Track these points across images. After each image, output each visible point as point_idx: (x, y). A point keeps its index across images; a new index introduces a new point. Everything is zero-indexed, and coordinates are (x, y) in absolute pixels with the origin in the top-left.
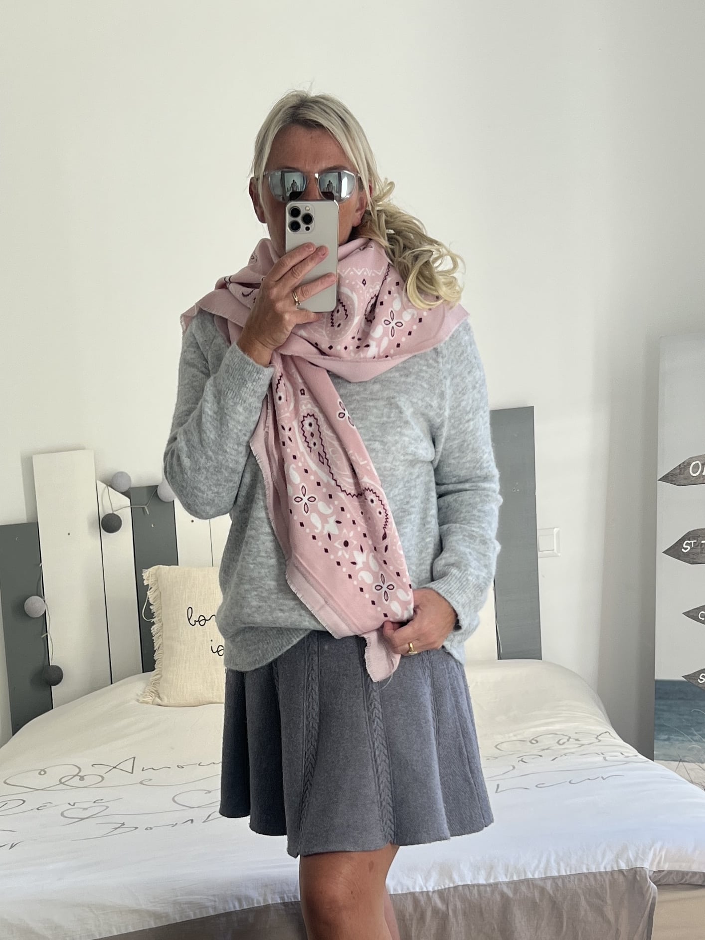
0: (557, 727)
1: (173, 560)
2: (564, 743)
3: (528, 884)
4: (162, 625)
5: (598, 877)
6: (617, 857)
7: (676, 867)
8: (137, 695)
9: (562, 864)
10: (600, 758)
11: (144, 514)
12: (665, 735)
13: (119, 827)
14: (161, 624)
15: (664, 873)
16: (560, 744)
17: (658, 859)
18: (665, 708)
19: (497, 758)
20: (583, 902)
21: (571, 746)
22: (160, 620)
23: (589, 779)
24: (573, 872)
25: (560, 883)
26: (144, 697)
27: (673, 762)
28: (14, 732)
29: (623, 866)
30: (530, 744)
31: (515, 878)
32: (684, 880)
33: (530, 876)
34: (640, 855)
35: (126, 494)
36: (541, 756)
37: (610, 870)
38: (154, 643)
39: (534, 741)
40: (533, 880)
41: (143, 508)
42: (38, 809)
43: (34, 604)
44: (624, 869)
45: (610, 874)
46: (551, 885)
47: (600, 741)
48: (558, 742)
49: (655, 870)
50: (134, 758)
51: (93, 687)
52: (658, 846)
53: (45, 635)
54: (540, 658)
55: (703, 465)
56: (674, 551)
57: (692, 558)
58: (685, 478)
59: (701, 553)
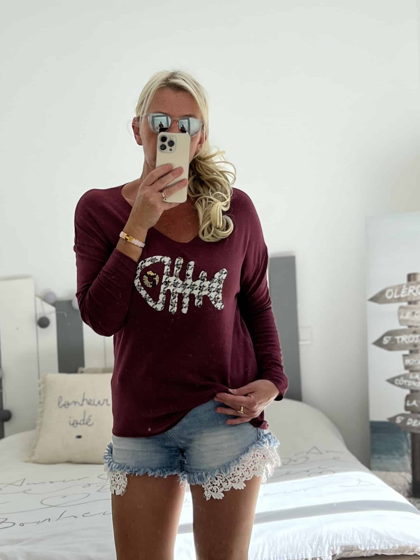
27: (383, 472)
35: (53, 305)
41: (63, 314)
55: (394, 292)
56: (379, 343)
57: (390, 347)
58: (383, 300)
59: (395, 344)
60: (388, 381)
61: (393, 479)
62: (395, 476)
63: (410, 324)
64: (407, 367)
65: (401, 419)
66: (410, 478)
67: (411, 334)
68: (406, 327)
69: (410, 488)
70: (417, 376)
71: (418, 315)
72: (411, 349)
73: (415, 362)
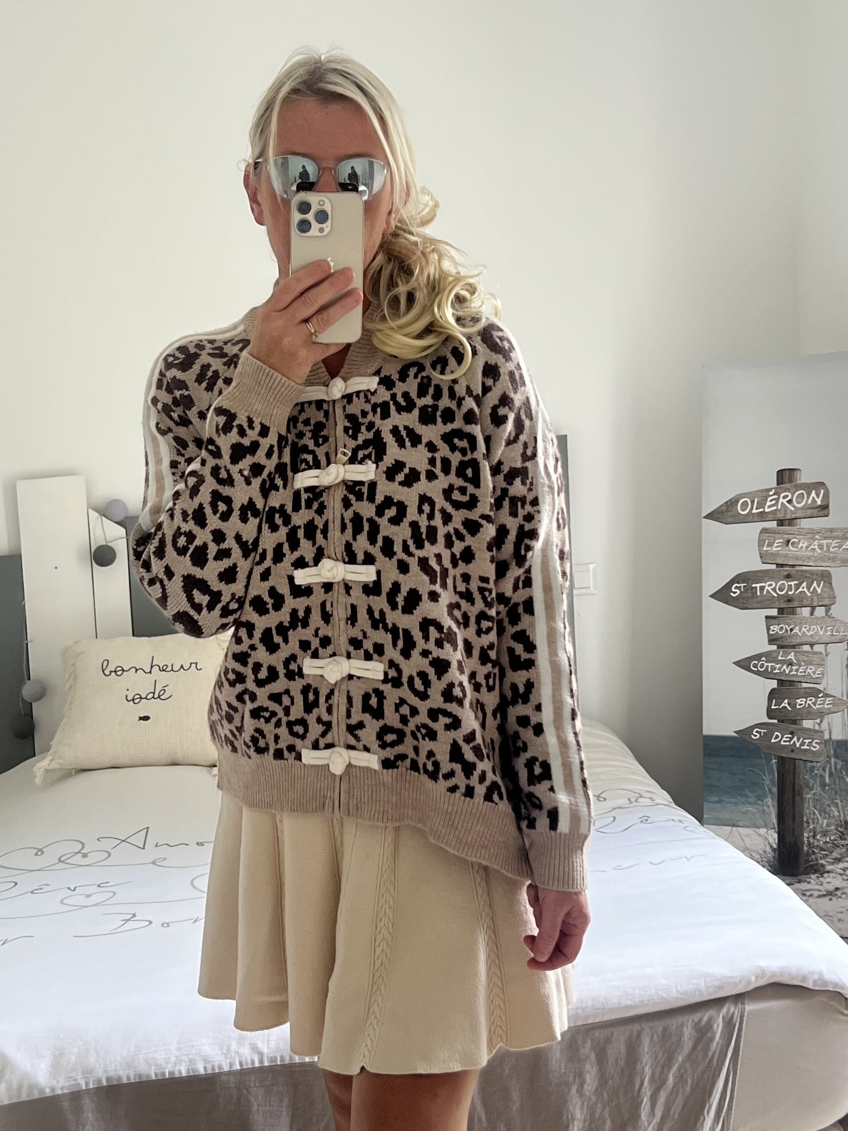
27: (725, 828)
35: (121, 523)
55: (753, 502)
56: (722, 595)
57: (742, 603)
58: (732, 516)
59: (752, 597)
60: (738, 663)
61: (743, 840)
62: (747, 836)
63: (780, 562)
64: (772, 640)
65: (760, 733)
66: (774, 840)
67: (783, 580)
68: (774, 567)
69: (773, 857)
70: (792, 656)
71: (795, 545)
72: (782, 606)
73: (788, 629)
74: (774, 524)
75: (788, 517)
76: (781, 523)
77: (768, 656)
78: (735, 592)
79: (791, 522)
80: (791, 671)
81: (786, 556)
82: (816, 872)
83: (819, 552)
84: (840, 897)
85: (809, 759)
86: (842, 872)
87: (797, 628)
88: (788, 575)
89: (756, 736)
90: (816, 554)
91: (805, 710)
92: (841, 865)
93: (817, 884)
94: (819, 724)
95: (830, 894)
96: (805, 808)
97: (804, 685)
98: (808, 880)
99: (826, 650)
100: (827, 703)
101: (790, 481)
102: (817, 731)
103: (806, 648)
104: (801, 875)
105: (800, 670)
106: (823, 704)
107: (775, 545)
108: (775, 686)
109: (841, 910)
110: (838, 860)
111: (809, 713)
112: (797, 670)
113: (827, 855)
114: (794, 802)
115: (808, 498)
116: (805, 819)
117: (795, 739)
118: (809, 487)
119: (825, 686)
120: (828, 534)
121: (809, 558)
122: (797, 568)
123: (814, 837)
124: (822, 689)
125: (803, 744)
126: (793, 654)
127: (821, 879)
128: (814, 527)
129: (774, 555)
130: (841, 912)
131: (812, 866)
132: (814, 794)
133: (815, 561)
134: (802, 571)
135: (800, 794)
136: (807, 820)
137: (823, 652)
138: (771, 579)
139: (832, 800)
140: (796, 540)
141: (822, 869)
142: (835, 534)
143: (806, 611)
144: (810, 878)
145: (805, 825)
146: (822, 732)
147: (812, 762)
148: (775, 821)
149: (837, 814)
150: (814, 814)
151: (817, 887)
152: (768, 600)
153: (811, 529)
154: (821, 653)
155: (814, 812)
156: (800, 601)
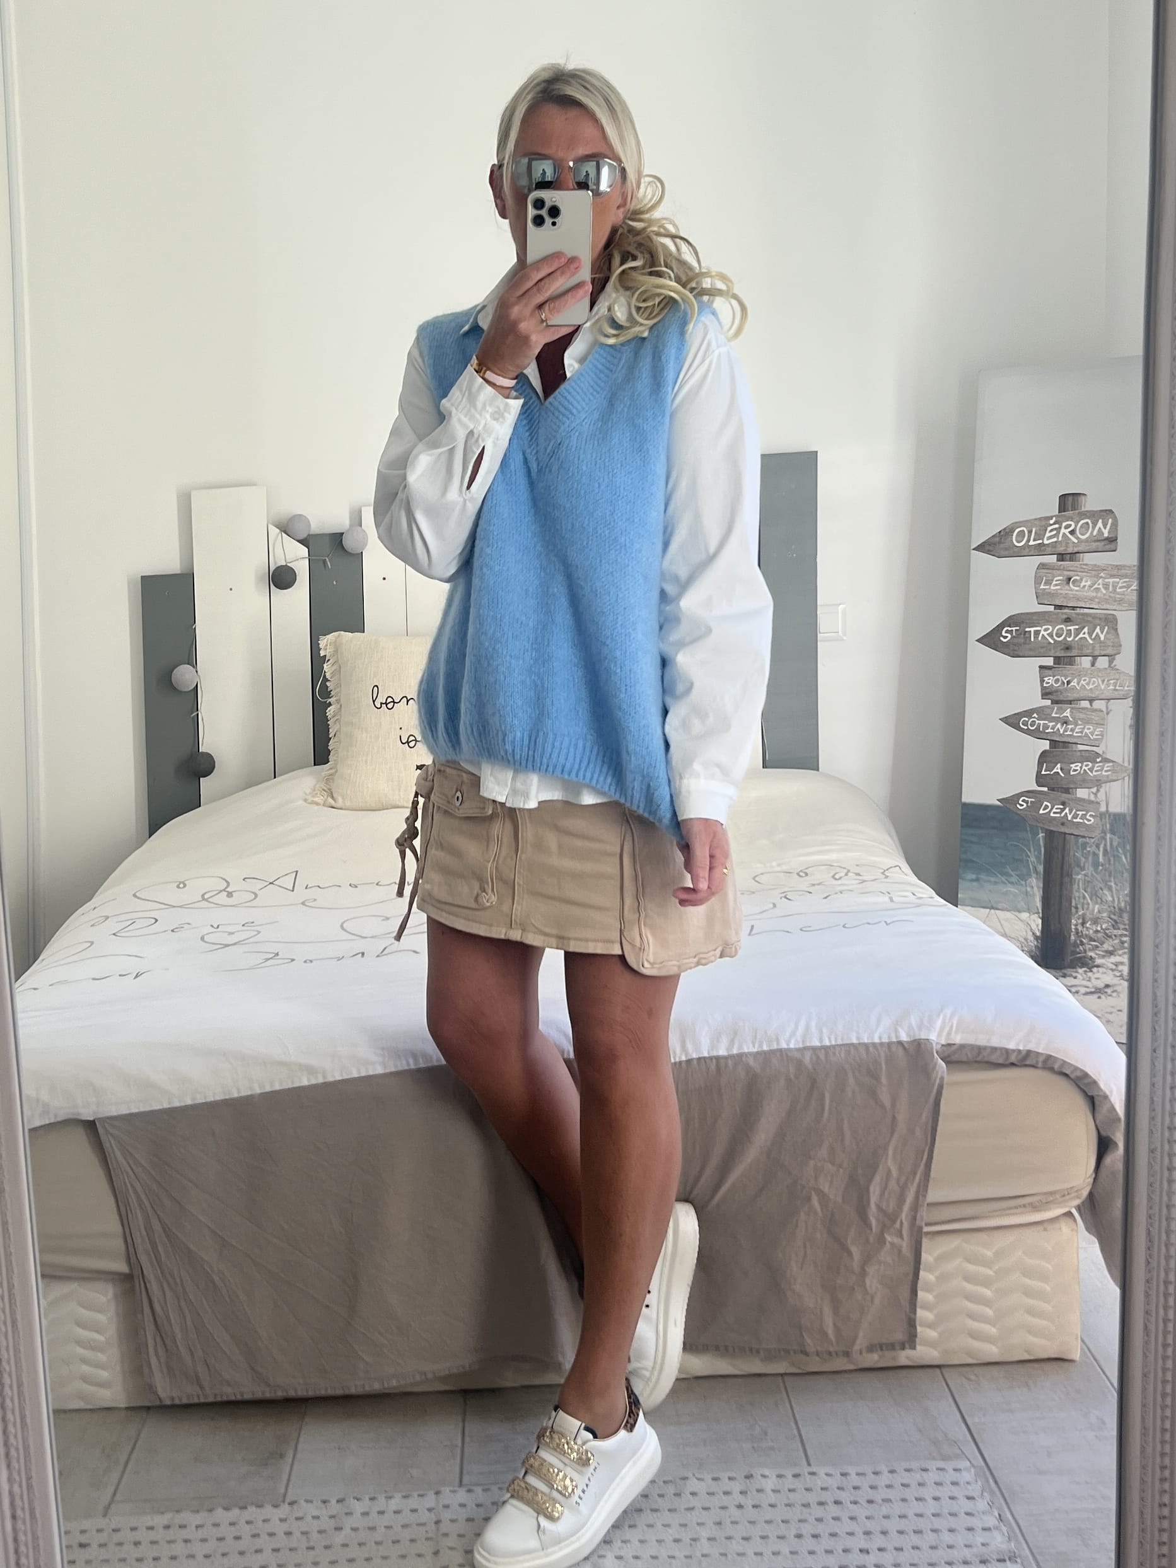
0: (833, 856)
1: (357, 625)
2: (840, 878)
3: (782, 1055)
4: (341, 706)
5: (871, 1049)
6: (896, 1025)
7: (971, 1040)
8: (305, 793)
9: (825, 1030)
10: (886, 898)
11: (325, 566)
12: (973, 873)
13: (271, 958)
14: (339, 706)
15: (955, 1047)
16: (836, 879)
17: (947, 1029)
18: (974, 839)
19: (753, 893)
20: (851, 1081)
21: (850, 882)
22: (338, 701)
23: (869, 924)
24: (840, 1042)
25: (822, 1056)
26: (313, 797)
27: (982, 910)
28: (152, 833)
29: (904, 1038)
30: (797, 877)
31: (765, 1048)
32: (981, 1057)
33: (784, 1046)
34: (925, 1023)
35: (304, 542)
36: (810, 893)
37: (887, 1041)
38: (329, 729)
39: (803, 874)
40: (789, 1050)
41: (324, 562)
42: (173, 931)
43: (183, 674)
44: (905, 1040)
45: (886, 1045)
46: (811, 1058)
47: (887, 877)
48: (833, 877)
49: (943, 1042)
50: (297, 872)
51: (251, 781)
52: (948, 1012)
53: (195, 714)
54: (818, 770)
55: (1030, 532)
56: (991, 640)
57: (1013, 650)
58: (1006, 549)
59: (1025, 643)
60: (1005, 720)
61: (1001, 925)
62: (1007, 920)
63: (1059, 603)
64: (1046, 694)
65: (1027, 802)
66: (1038, 926)
67: (1060, 625)
68: (1052, 608)
69: (1036, 946)
70: (1067, 713)
71: (1077, 584)
72: (1058, 654)
73: (1065, 682)
74: (1053, 559)
75: (1070, 550)
76: (1061, 557)
77: (1041, 712)
78: (1006, 637)
79: (1073, 556)
80: (1065, 731)
81: (1066, 596)
82: (1083, 965)
83: (1104, 591)
84: (1110, 996)
85: (1082, 834)
86: (1114, 967)
87: (1076, 680)
88: (1068, 618)
89: (1022, 805)
90: (1099, 595)
91: (1079, 778)
92: (1113, 959)
93: (1084, 979)
94: (1095, 794)
95: (1098, 991)
96: (1074, 892)
97: (1081, 747)
98: (1074, 974)
99: (1107, 708)
100: (1105, 769)
101: (1074, 509)
102: (1092, 802)
103: (1085, 704)
104: (1065, 968)
105: (1077, 730)
106: (1101, 770)
107: (1054, 583)
108: (1048, 748)
109: (1110, 1010)
110: (1110, 953)
111: (1084, 781)
112: (1072, 730)
113: (1097, 947)
114: (1061, 884)
115: (1094, 528)
116: (1073, 904)
117: (1067, 810)
118: (1095, 516)
119: (1104, 749)
120: (1115, 572)
121: (1092, 599)
122: (1078, 611)
123: (1083, 924)
124: (1101, 753)
125: (1075, 816)
126: (1069, 710)
127: (1090, 974)
128: (1099, 563)
129: (1052, 595)
130: (1111, 1013)
131: (1080, 958)
132: (1085, 875)
133: (1099, 603)
134: (1083, 614)
135: (1070, 875)
136: (1076, 904)
137: (1104, 710)
138: (1049, 622)
139: (1106, 882)
140: (1078, 578)
141: (1090, 962)
142: (1123, 571)
143: (1086, 662)
144: (1077, 972)
145: (1073, 910)
146: (1098, 803)
147: (1084, 837)
148: (1039, 904)
149: (1110, 898)
150: (1084, 897)
151: (1085, 983)
152: (1042, 647)
153: (1095, 565)
154: (1102, 711)
155: (1084, 896)
156: (1079, 649)
